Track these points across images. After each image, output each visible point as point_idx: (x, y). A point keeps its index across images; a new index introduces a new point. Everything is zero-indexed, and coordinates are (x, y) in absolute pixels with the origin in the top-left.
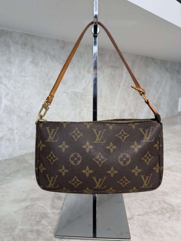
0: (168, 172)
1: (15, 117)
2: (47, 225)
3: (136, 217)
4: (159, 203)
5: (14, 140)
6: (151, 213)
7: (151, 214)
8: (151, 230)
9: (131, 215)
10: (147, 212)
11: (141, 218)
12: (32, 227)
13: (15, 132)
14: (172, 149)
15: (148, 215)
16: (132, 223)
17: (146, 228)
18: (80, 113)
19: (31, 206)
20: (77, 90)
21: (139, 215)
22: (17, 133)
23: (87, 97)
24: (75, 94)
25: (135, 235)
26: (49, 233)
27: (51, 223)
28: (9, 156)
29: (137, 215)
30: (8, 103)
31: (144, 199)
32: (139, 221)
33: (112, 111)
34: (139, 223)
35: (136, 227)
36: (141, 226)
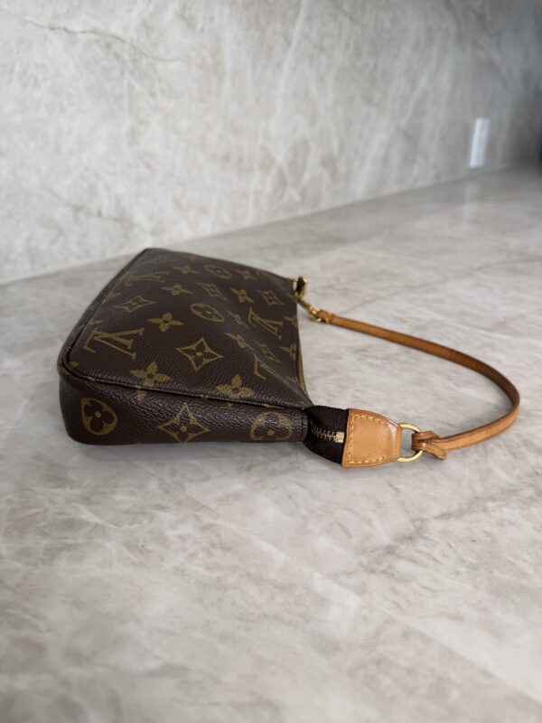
0: (504, 337)
3: (436, 526)
4: (514, 456)
6: (493, 499)
7: (498, 503)
8: (524, 582)
9: (413, 520)
10: (477, 498)
11: (456, 526)
14: (488, 266)
15: (485, 510)
16: (424, 559)
17: (497, 573)
18: (134, 136)
21: (446, 516)
23: (160, 67)
24: (108, 46)
25: (457, 618)
29: (436, 518)
32: (455, 542)
33: (261, 140)
34: (455, 552)
35: (451, 573)
36: (473, 568)
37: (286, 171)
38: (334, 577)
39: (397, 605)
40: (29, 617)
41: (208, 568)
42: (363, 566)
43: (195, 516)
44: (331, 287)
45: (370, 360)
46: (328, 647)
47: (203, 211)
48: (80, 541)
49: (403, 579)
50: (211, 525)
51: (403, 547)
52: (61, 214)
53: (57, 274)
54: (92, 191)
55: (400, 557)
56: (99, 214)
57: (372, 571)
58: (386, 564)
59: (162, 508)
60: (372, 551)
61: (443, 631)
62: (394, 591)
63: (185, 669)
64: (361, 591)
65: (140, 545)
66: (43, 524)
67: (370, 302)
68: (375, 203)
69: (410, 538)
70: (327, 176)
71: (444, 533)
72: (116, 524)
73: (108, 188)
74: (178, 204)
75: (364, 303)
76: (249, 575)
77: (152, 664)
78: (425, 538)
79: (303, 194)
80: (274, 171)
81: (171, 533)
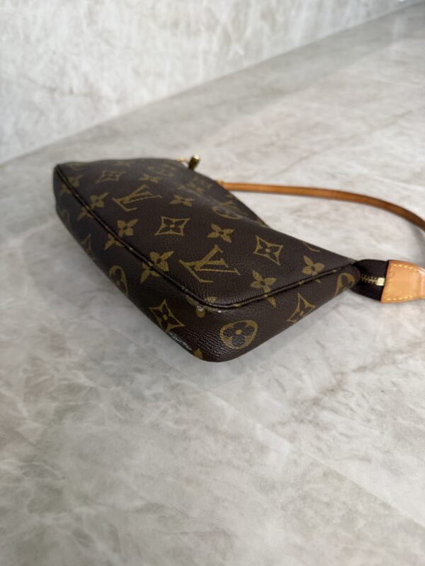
3: (353, 379)
6: (401, 352)
7: (405, 355)
9: (335, 374)
10: (388, 351)
11: (370, 378)
15: (394, 362)
16: (343, 409)
17: (400, 420)
21: (362, 369)
25: (367, 459)
27: (34, 463)
29: (354, 371)
32: (368, 393)
34: (368, 402)
35: (363, 421)
36: (381, 415)
37: (230, 29)
38: (272, 427)
39: (320, 449)
40: (48, 468)
41: (176, 422)
42: (294, 417)
43: (165, 377)
44: (272, 144)
45: (304, 221)
46: (267, 486)
47: (159, 75)
48: (80, 403)
49: (326, 428)
50: (178, 385)
51: (326, 399)
52: (39, 97)
53: (43, 150)
54: (62, 72)
55: (324, 408)
56: (71, 92)
57: (302, 421)
58: (312, 414)
59: (140, 371)
60: (302, 403)
61: (355, 472)
62: (318, 438)
63: (163, 506)
64: (292, 438)
65: (124, 404)
66: (52, 389)
67: (306, 158)
68: (311, 49)
69: (332, 391)
70: (266, 28)
71: (360, 384)
72: (105, 387)
73: (76, 68)
74: (137, 73)
75: (301, 159)
76: (207, 427)
77: (139, 503)
78: (344, 390)
79: (246, 47)
80: (219, 30)
81: (147, 393)
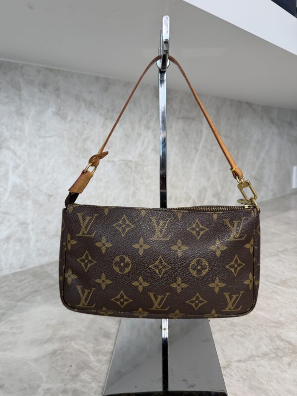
0: (283, 288)
1: (29, 203)
2: (90, 381)
3: (235, 364)
4: (271, 341)
5: (28, 241)
6: (258, 357)
7: (260, 358)
8: (261, 386)
9: (227, 362)
10: (252, 356)
11: (242, 365)
12: (65, 384)
13: (30, 227)
14: (286, 250)
15: (254, 360)
16: (228, 375)
17: (252, 382)
18: (134, 194)
19: (61, 350)
20: (130, 158)
21: (239, 361)
22: (32, 230)
23: (145, 168)
24: (127, 164)
26: (92, 394)
27: (97, 378)
28: (21, 268)
29: (236, 361)
30: (18, 181)
31: (246, 334)
32: (240, 370)
33: (185, 190)
34: (240, 374)
35: (236, 381)
36: (244, 379)
66: (104, 352)
